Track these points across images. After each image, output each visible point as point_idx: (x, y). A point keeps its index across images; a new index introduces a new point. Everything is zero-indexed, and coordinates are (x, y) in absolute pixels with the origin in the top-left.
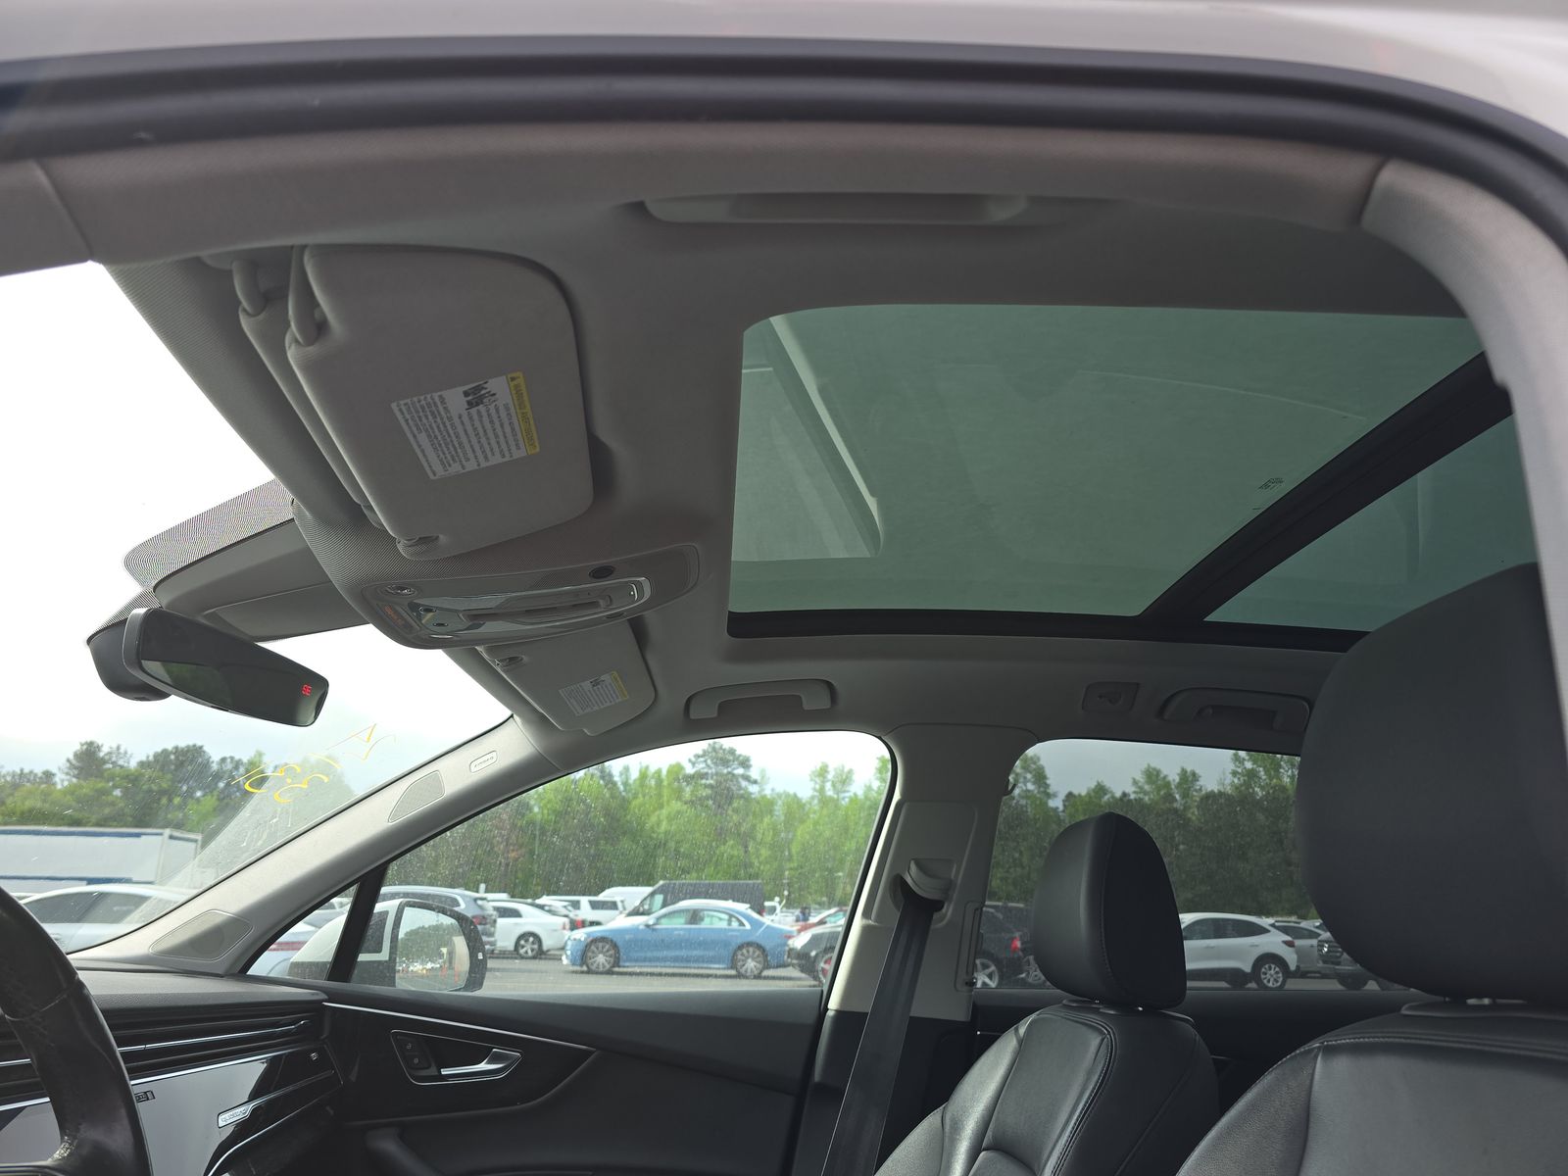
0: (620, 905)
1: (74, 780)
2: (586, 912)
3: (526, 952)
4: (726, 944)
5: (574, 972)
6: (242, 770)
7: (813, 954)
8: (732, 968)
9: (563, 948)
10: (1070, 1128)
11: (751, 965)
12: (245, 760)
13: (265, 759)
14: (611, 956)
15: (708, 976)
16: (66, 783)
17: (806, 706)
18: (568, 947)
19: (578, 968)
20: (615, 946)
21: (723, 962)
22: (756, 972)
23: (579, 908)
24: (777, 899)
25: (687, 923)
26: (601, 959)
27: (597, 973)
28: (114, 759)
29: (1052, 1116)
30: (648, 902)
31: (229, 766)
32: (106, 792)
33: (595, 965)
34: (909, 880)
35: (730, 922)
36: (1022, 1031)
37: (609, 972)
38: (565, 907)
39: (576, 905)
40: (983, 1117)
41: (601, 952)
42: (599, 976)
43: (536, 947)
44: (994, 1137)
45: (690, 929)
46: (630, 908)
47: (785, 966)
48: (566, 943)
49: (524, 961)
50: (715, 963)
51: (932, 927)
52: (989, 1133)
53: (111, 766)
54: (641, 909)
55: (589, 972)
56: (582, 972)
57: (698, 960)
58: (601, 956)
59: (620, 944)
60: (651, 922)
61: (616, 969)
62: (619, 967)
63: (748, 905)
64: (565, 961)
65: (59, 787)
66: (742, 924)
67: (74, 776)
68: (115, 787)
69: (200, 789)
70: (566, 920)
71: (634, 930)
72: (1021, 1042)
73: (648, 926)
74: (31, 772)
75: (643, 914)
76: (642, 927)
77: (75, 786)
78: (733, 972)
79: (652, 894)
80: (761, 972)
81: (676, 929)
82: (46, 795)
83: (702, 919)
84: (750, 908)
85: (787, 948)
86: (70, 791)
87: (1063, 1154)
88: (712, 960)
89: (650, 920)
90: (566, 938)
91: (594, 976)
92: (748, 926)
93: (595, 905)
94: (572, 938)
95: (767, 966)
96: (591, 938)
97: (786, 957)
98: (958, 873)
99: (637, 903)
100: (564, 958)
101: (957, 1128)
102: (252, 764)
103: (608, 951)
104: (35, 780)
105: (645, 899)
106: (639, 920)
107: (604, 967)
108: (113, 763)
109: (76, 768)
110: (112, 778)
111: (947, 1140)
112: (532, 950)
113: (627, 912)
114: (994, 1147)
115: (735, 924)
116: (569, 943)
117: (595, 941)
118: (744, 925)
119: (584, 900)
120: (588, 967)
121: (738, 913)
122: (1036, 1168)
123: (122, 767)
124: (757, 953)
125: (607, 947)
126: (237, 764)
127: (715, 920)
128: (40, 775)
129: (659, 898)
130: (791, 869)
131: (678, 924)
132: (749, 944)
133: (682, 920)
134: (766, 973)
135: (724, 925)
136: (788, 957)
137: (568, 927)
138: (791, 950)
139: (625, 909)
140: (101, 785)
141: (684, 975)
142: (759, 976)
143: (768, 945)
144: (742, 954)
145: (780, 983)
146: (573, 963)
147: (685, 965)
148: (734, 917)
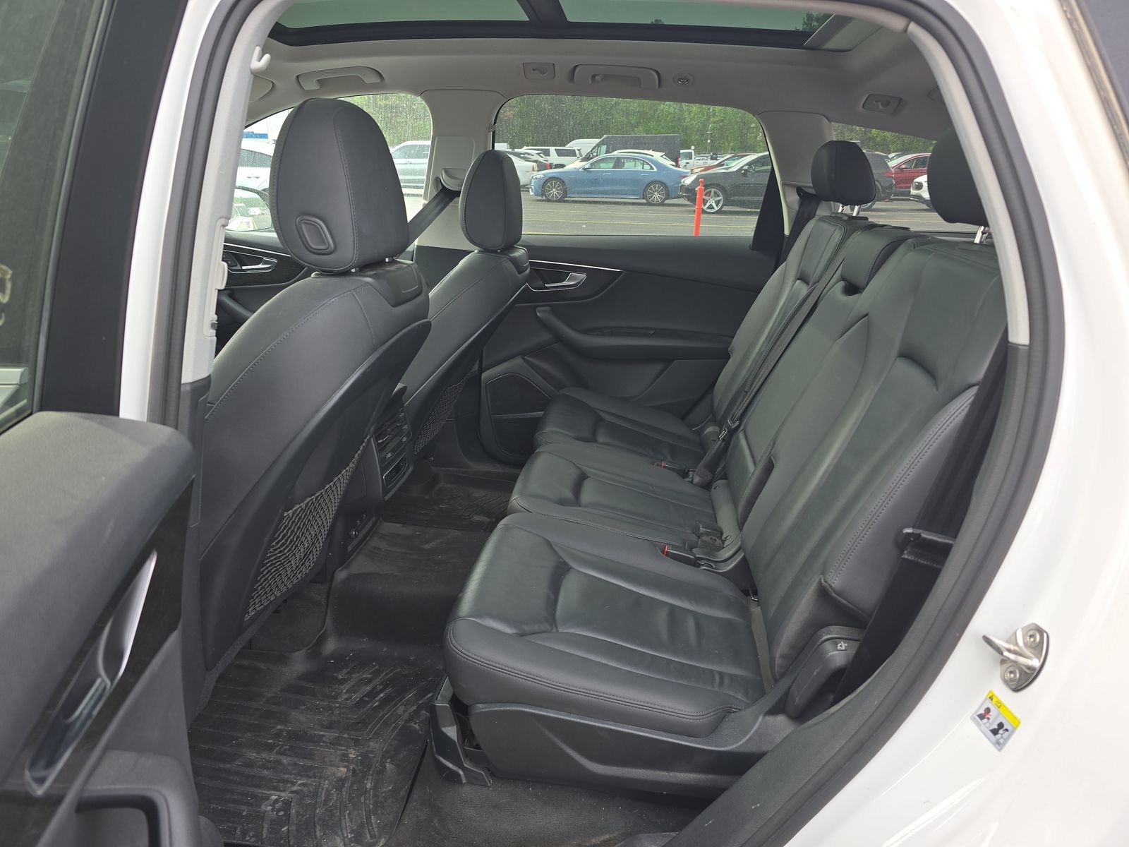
0: (577, 152)
2: (554, 158)
4: (640, 182)
5: (538, 200)
8: (643, 198)
9: (531, 185)
11: (657, 196)
14: (561, 190)
15: (627, 204)
18: (534, 184)
19: (540, 198)
20: (562, 182)
21: (638, 194)
22: (660, 201)
23: (549, 155)
25: (612, 167)
26: (554, 192)
27: (551, 201)
30: (594, 150)
33: (551, 196)
35: (643, 165)
37: (561, 201)
38: (538, 154)
39: (547, 153)
41: (555, 187)
42: (553, 203)
45: (616, 171)
46: (582, 155)
47: (678, 197)
48: (532, 181)
50: (631, 195)
54: (588, 156)
55: (547, 200)
56: (543, 201)
57: (619, 192)
58: (554, 189)
59: (567, 182)
60: (587, 167)
61: (564, 199)
62: (567, 197)
63: (663, 153)
64: (531, 193)
66: (652, 168)
70: (535, 164)
71: (576, 172)
73: (585, 169)
76: (581, 170)
78: (644, 201)
80: (664, 200)
81: (605, 171)
83: (624, 165)
84: (665, 155)
85: (680, 185)
88: (629, 193)
90: (532, 177)
91: (550, 203)
92: (655, 170)
93: (560, 153)
94: (536, 177)
95: (668, 197)
96: (548, 177)
97: (679, 191)
99: (588, 151)
100: (530, 190)
103: (558, 188)
106: (583, 164)
107: (557, 197)
113: (579, 158)
115: (646, 168)
116: (535, 180)
117: (553, 179)
119: (552, 149)
120: (546, 196)
124: (662, 188)
125: (558, 183)
127: (632, 164)
131: (607, 167)
132: (654, 182)
133: (611, 165)
134: (666, 202)
135: (638, 168)
137: (536, 169)
138: (682, 186)
139: (580, 155)
141: (610, 203)
142: (662, 204)
143: (670, 183)
144: (651, 189)
145: (675, 208)
146: (536, 194)
147: (611, 196)
148: (644, 162)
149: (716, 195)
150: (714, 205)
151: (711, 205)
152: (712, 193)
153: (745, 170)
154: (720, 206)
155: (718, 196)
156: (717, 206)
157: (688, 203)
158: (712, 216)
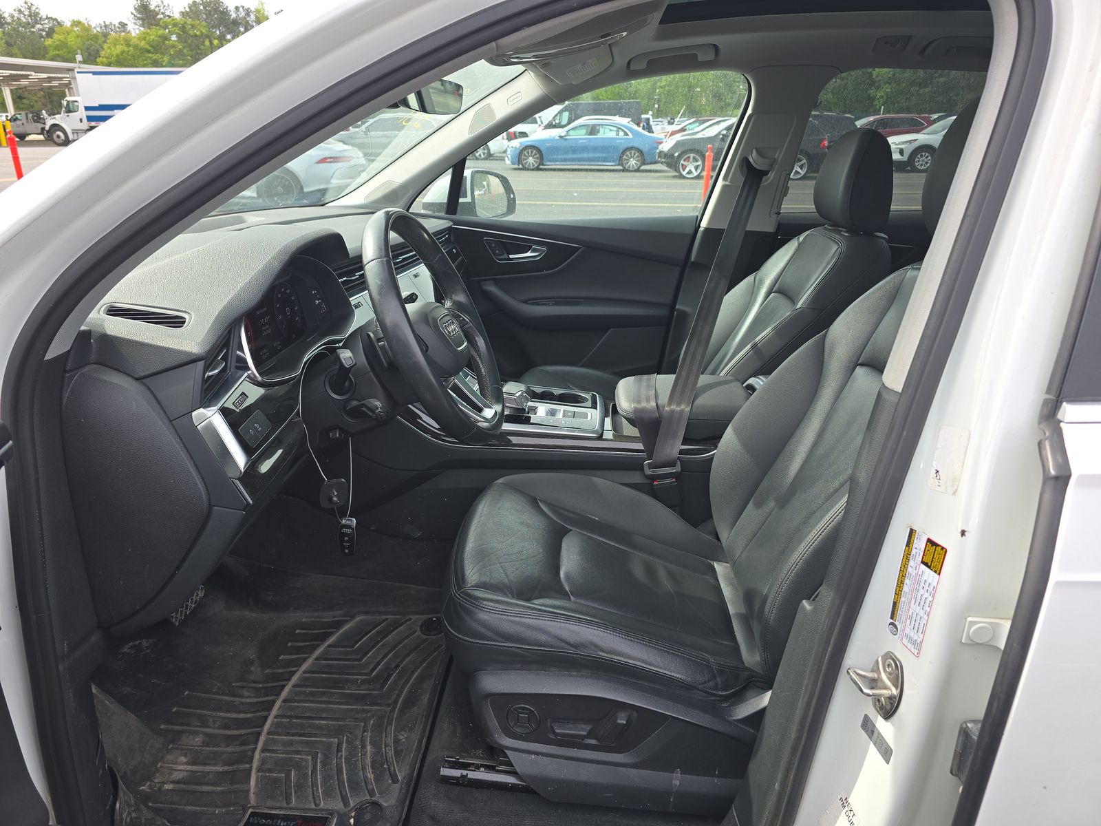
1: (142, 29)
3: (480, 155)
4: (615, 148)
5: (515, 169)
6: (253, 17)
7: (676, 154)
8: (619, 165)
9: (505, 152)
10: (813, 287)
11: (633, 162)
12: (253, 10)
13: (266, 7)
14: (537, 158)
15: (602, 170)
16: (137, 32)
17: (700, 59)
18: (509, 152)
19: (516, 166)
20: (539, 151)
21: (613, 161)
22: (636, 168)
24: (650, 113)
25: (586, 134)
26: (531, 160)
27: (528, 170)
28: (162, 11)
29: (807, 280)
30: (558, 117)
31: (242, 14)
32: (166, 38)
33: (528, 164)
34: (751, 160)
35: (618, 131)
36: (801, 239)
37: (538, 169)
40: (775, 278)
41: (531, 156)
42: (530, 172)
43: (486, 151)
44: (779, 288)
45: (590, 138)
46: (545, 123)
47: (656, 163)
48: (507, 149)
49: (479, 161)
50: (607, 161)
51: (761, 185)
52: (777, 286)
53: (162, 16)
54: (554, 123)
55: (524, 169)
56: (520, 169)
57: (597, 159)
58: (531, 158)
59: (542, 149)
60: (563, 134)
61: (541, 167)
62: (544, 165)
63: (630, 119)
64: (507, 161)
65: (133, 34)
66: (626, 134)
67: (140, 26)
68: (171, 33)
69: (229, 34)
71: (551, 140)
72: (799, 245)
73: (561, 137)
74: (111, 23)
75: (555, 126)
76: (557, 138)
77: (144, 33)
78: (620, 167)
79: (560, 112)
80: (640, 166)
81: (581, 139)
82: (127, 42)
83: (598, 131)
84: (632, 121)
85: (658, 151)
86: (142, 37)
87: (808, 298)
88: (605, 160)
89: (562, 132)
90: (507, 146)
91: (527, 171)
92: (631, 136)
94: (510, 146)
95: (644, 163)
96: (523, 147)
97: (657, 157)
98: (780, 155)
99: (551, 119)
100: (506, 159)
101: (761, 282)
102: (257, 11)
103: (535, 155)
104: (115, 29)
105: (556, 115)
106: (555, 133)
107: (533, 165)
108: (163, 13)
109: (139, 19)
110: (165, 27)
111: (756, 288)
112: (484, 154)
113: (544, 125)
114: (778, 292)
115: (621, 134)
116: (509, 150)
117: (526, 148)
118: (627, 135)
120: (522, 165)
121: (622, 125)
122: (795, 301)
123: (170, 17)
124: (637, 154)
125: (535, 151)
126: (248, 12)
127: (607, 130)
128: (117, 25)
129: (566, 115)
130: (661, 87)
131: (581, 135)
132: (631, 148)
133: (584, 131)
134: (643, 167)
135: (613, 134)
136: (659, 157)
138: (661, 152)
139: (542, 123)
140: (161, 32)
141: (586, 170)
142: (638, 170)
143: (645, 149)
144: (627, 156)
145: (652, 174)
146: (513, 163)
147: (587, 163)
148: (620, 128)
149: (695, 160)
150: (693, 170)
151: (690, 170)
152: (691, 158)
153: (723, 135)
154: (699, 171)
155: (697, 161)
156: (696, 170)
157: (666, 168)
158: (692, 181)
